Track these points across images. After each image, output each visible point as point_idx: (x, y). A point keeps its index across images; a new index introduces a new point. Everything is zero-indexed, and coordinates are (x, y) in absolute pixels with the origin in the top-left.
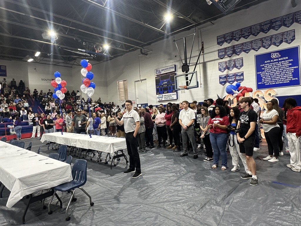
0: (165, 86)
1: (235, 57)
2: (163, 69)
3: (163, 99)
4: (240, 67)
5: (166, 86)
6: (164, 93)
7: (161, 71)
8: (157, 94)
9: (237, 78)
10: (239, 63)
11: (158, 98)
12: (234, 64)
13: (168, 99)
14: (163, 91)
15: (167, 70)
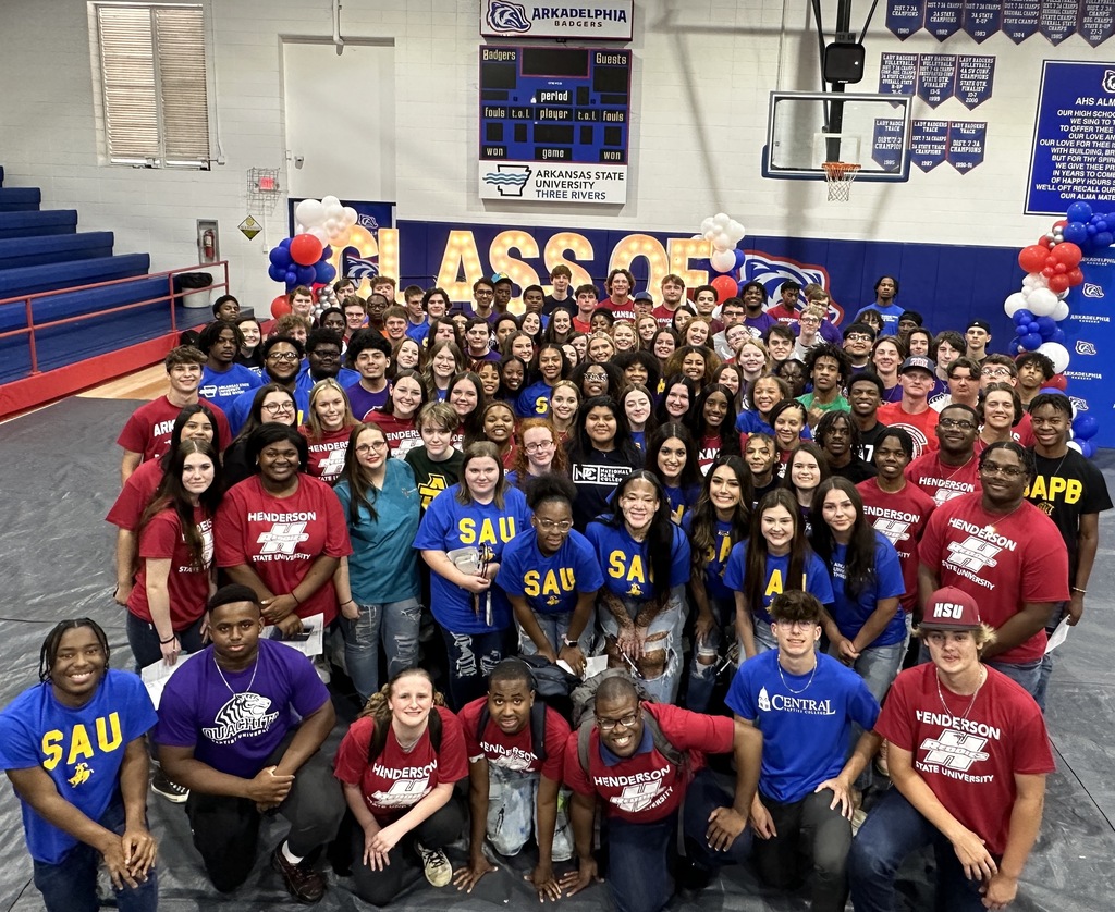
0: (551, 114)
1: (961, 45)
3: (530, 193)
4: (976, 101)
5: (562, 114)
6: (538, 158)
7: (529, 15)
8: (484, 156)
9: (958, 147)
10: (976, 80)
11: (490, 179)
12: (951, 79)
13: (569, 195)
14: (537, 145)
15: (578, 19)
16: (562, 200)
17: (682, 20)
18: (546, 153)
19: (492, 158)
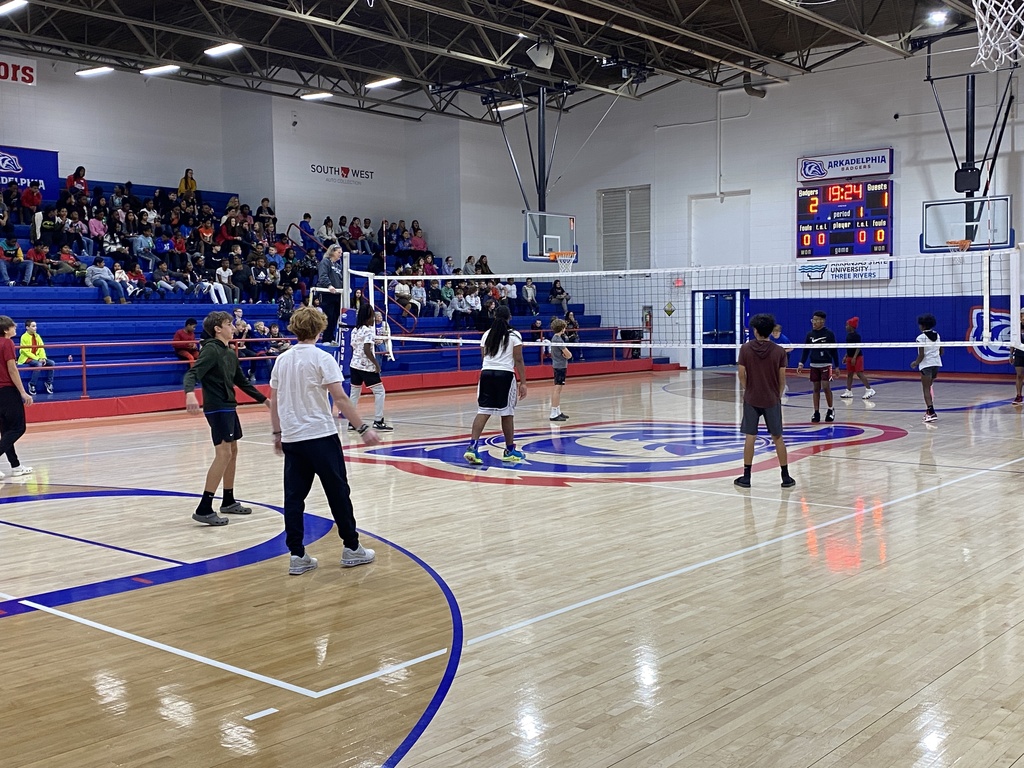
0: (840, 225)
2: (838, 158)
3: (827, 277)
5: (847, 225)
6: (832, 254)
7: (826, 167)
8: (799, 255)
11: (803, 270)
13: (852, 276)
14: (832, 245)
15: (856, 164)
16: (848, 279)
17: (926, 157)
18: (837, 251)
19: (805, 256)
